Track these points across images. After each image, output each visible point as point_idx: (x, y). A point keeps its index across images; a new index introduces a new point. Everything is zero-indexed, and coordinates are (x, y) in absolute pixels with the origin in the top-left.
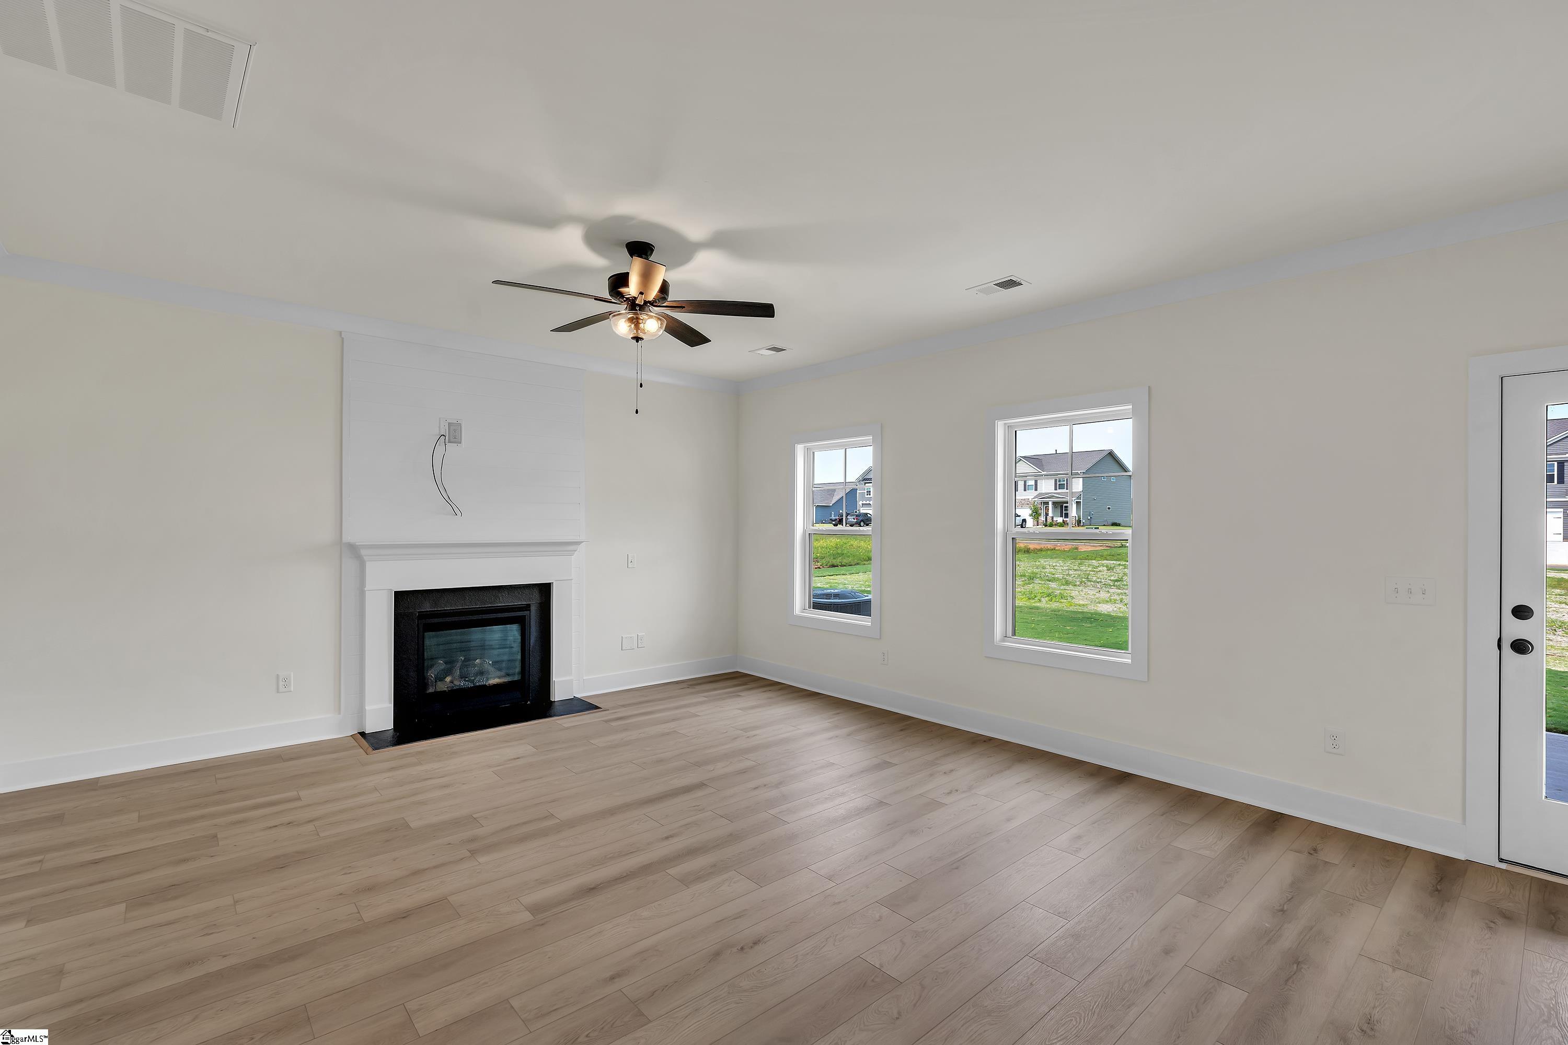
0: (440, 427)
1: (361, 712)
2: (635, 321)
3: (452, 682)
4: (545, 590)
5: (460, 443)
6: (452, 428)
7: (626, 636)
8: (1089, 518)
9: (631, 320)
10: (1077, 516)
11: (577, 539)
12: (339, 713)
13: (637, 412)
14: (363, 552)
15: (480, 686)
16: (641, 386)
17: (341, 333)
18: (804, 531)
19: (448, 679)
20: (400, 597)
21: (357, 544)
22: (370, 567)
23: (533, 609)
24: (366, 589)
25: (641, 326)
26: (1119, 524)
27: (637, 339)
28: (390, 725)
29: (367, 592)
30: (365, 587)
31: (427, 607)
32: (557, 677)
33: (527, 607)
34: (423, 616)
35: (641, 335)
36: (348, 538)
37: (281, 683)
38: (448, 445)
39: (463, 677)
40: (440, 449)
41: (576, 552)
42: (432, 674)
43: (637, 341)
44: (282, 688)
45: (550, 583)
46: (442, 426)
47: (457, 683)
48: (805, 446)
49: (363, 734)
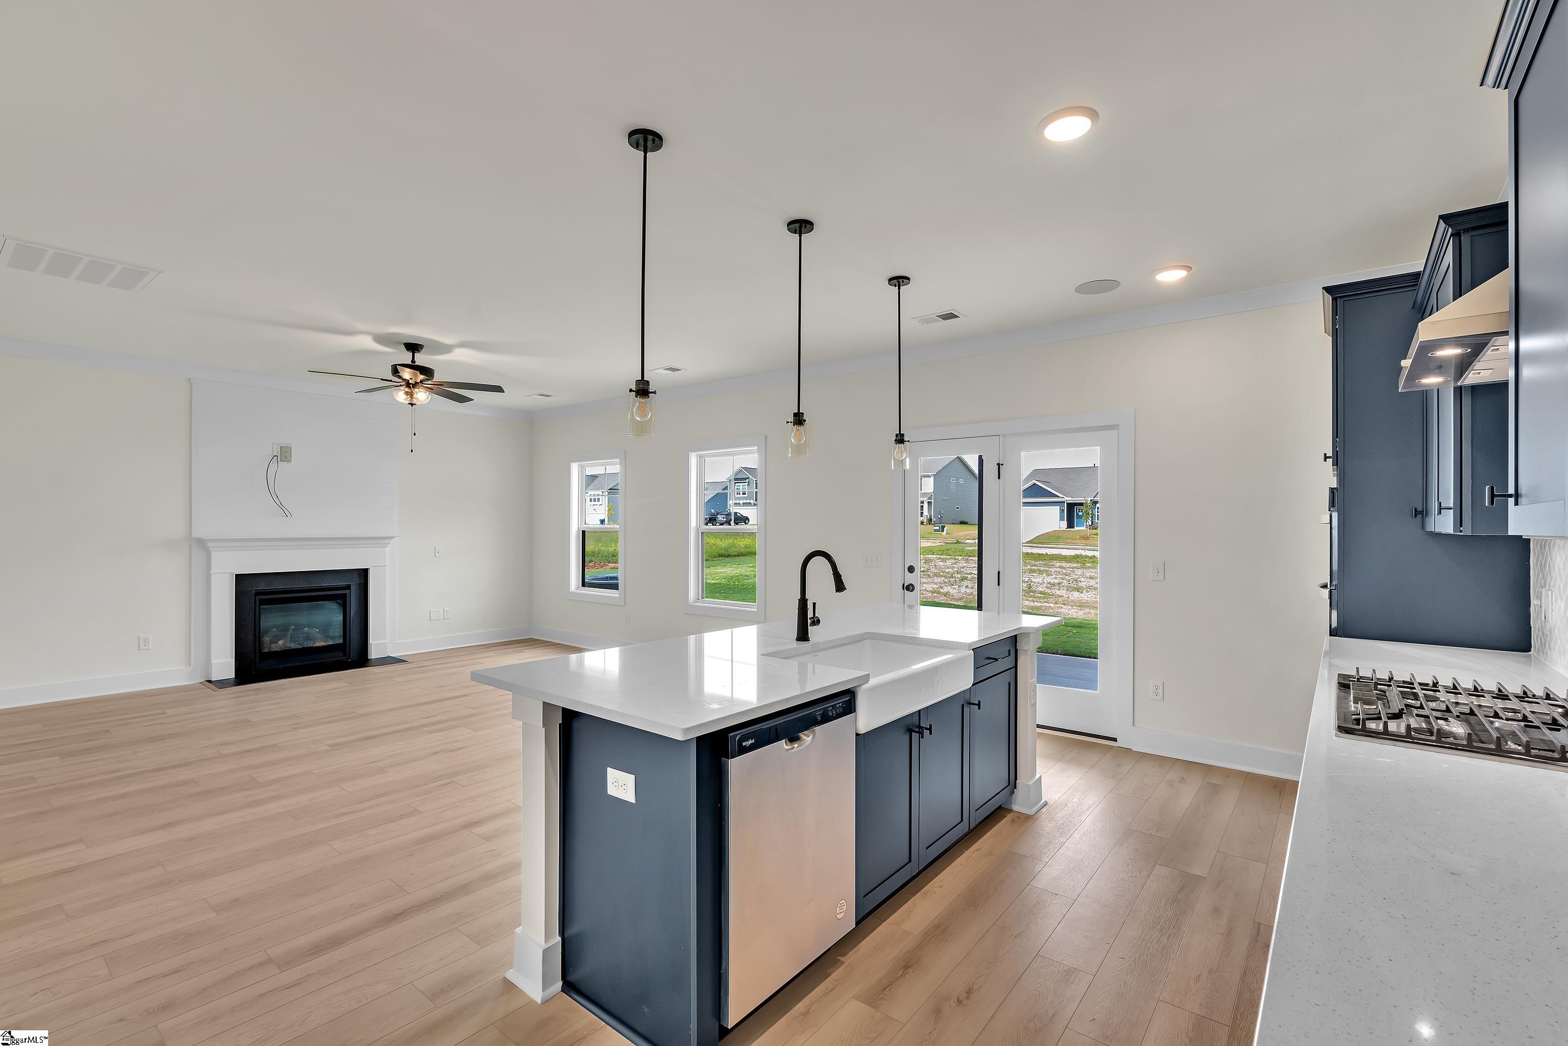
0: (273, 449)
1: (208, 665)
2: (411, 395)
3: (283, 644)
4: (364, 574)
5: (290, 462)
6: (283, 450)
7: (434, 610)
8: (939, 517)
9: (407, 393)
10: (928, 515)
11: (390, 535)
12: (190, 665)
13: (412, 451)
14: (209, 544)
15: (307, 647)
16: (415, 434)
17: (189, 380)
18: (579, 528)
19: (281, 642)
20: (240, 578)
21: (205, 538)
22: (215, 556)
23: (353, 588)
24: (211, 572)
25: (415, 396)
26: (967, 522)
27: (412, 405)
28: (232, 675)
29: (212, 575)
30: (211, 571)
31: (262, 587)
32: (373, 640)
33: (348, 587)
34: (258, 593)
35: (414, 401)
36: (195, 534)
37: (142, 643)
38: (280, 463)
39: (293, 640)
40: (273, 467)
41: (389, 545)
42: (266, 639)
43: (412, 406)
44: (142, 647)
45: (367, 569)
46: (275, 448)
47: (288, 645)
48: (579, 464)
49: (210, 681)
